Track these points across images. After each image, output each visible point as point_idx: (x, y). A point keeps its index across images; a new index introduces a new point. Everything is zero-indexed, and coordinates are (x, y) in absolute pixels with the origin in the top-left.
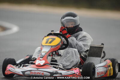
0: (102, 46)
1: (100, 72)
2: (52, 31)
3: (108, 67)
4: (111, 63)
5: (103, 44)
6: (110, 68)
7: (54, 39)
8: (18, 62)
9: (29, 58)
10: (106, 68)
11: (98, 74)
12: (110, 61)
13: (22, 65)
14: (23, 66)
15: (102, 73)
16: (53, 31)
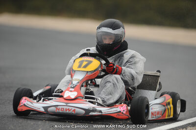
0: (158, 74)
1: (155, 112)
2: (87, 50)
3: (167, 105)
4: (170, 100)
5: (159, 71)
6: (169, 107)
7: (90, 62)
8: (35, 94)
9: (51, 89)
10: (164, 106)
11: (152, 114)
12: (170, 97)
13: (43, 98)
14: (44, 100)
15: (158, 113)
16: (89, 50)
